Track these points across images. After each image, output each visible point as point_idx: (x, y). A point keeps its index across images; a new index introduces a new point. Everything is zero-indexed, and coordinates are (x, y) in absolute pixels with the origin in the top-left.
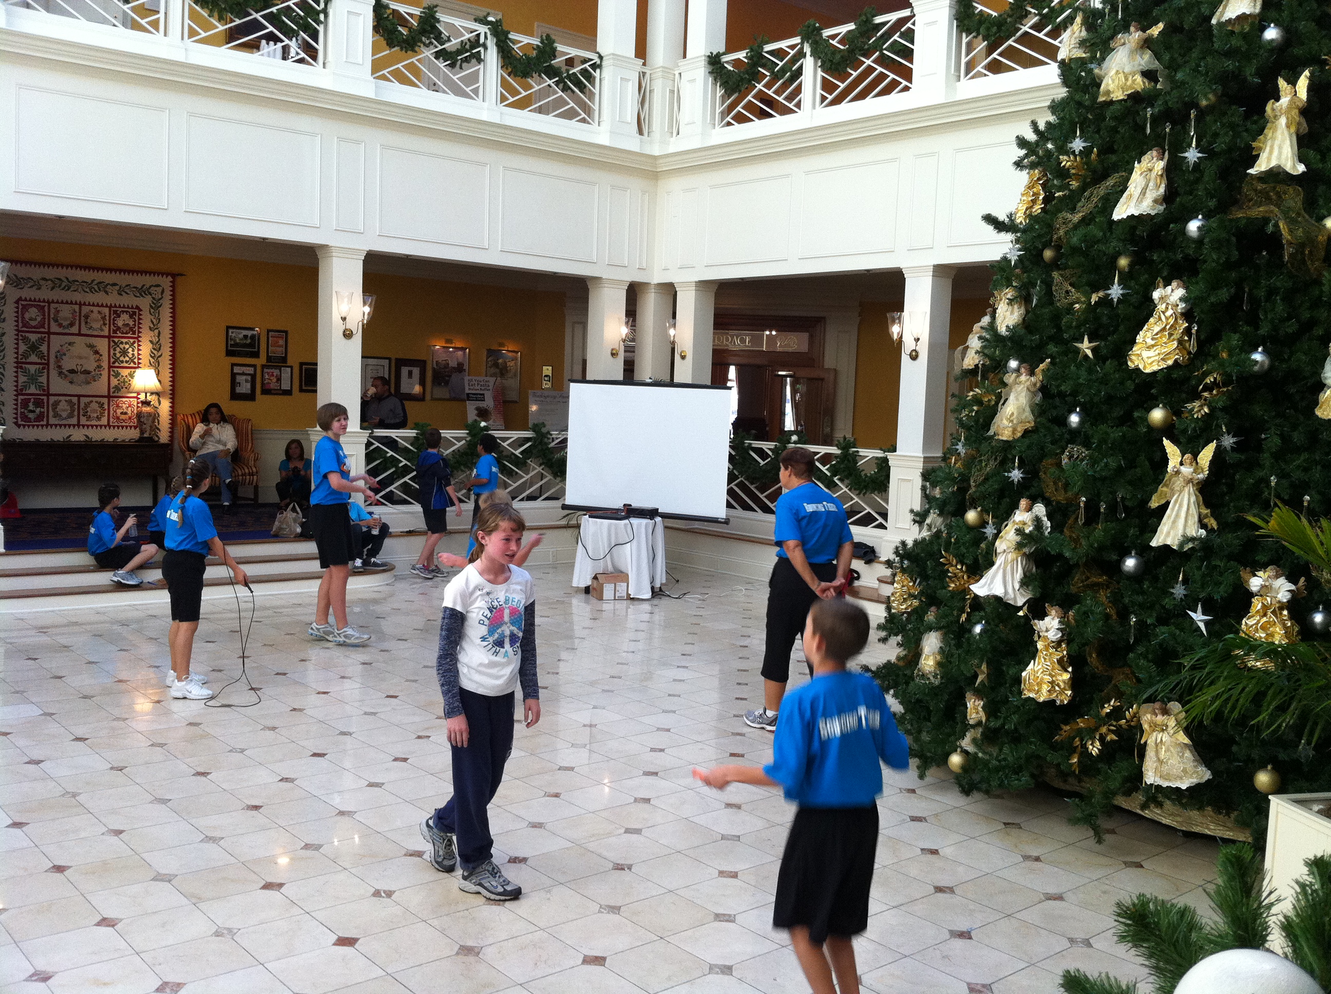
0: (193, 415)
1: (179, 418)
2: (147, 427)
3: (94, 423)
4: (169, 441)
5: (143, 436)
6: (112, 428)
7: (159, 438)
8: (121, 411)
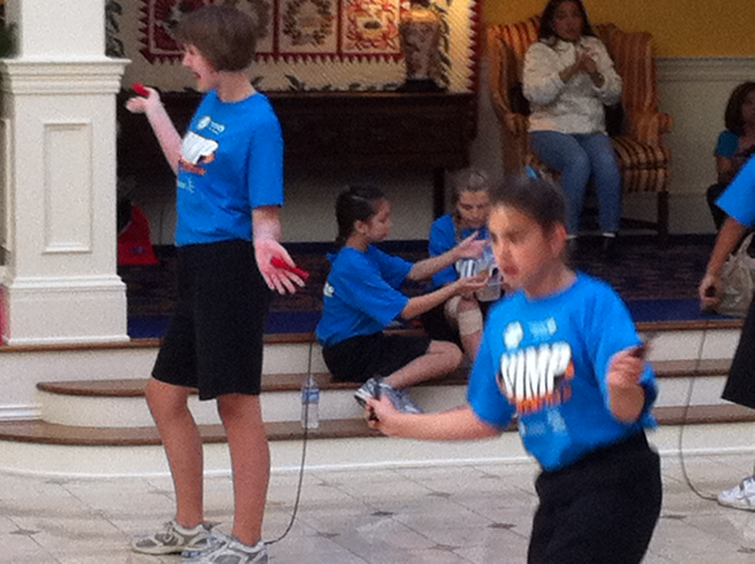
0: (521, 27)
1: (491, 34)
2: (422, 58)
3: (309, 48)
4: (469, 88)
5: (413, 77)
6: (346, 60)
7: (447, 82)
8: (366, 19)
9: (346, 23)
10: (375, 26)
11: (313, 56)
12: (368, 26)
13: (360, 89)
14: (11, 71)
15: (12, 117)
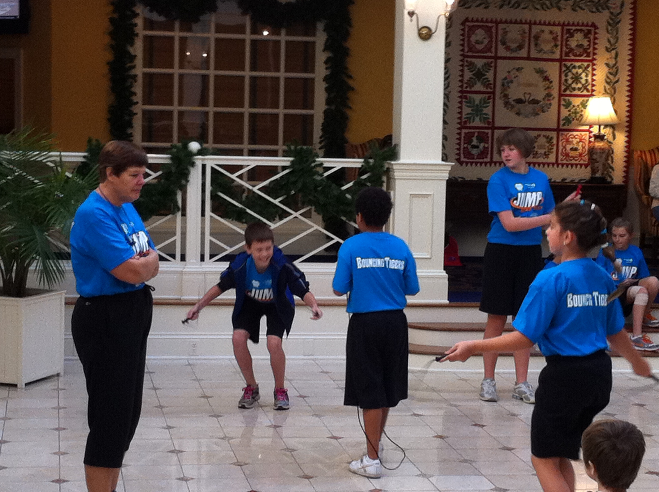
0: (652, 152)
1: (636, 155)
2: (599, 166)
3: (541, 160)
4: (623, 182)
5: (594, 176)
6: (560, 166)
7: (612, 179)
8: (571, 146)
9: (561, 148)
10: (576, 149)
11: (544, 164)
12: (572, 149)
13: (566, 181)
14: (395, 167)
15: (394, 191)
